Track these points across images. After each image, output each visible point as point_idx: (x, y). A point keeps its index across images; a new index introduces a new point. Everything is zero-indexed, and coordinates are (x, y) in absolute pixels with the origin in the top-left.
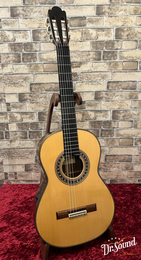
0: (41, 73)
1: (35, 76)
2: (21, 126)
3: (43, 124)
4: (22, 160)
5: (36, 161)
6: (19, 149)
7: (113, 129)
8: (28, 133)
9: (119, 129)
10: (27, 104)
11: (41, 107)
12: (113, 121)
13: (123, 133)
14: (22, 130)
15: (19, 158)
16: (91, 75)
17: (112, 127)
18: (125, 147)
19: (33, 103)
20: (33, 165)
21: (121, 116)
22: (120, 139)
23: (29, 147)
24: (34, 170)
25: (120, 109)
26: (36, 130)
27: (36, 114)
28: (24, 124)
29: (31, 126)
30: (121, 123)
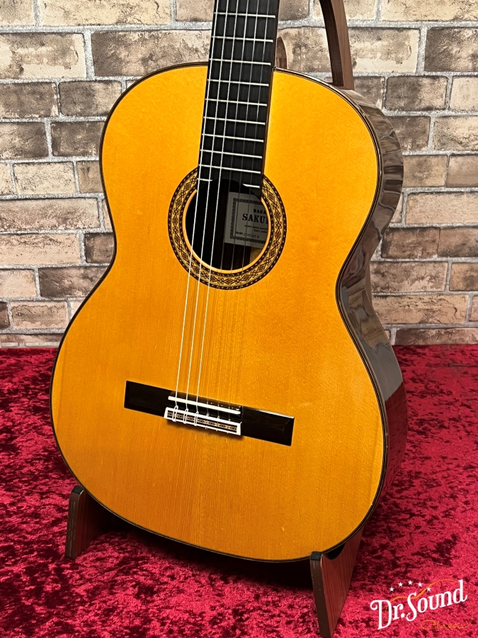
2: (13, 98)
4: (28, 248)
5: (88, 253)
6: (11, 204)
7: (425, 113)
8: (48, 129)
9: (453, 113)
11: (103, 6)
12: (428, 77)
13: (467, 133)
15: (15, 242)
17: (423, 105)
20: (74, 272)
21: (464, 54)
23: (55, 193)
24: (80, 293)
25: (463, 23)
26: (85, 116)
27: (85, 42)
28: (27, 87)
29: (63, 97)
30: (461, 88)
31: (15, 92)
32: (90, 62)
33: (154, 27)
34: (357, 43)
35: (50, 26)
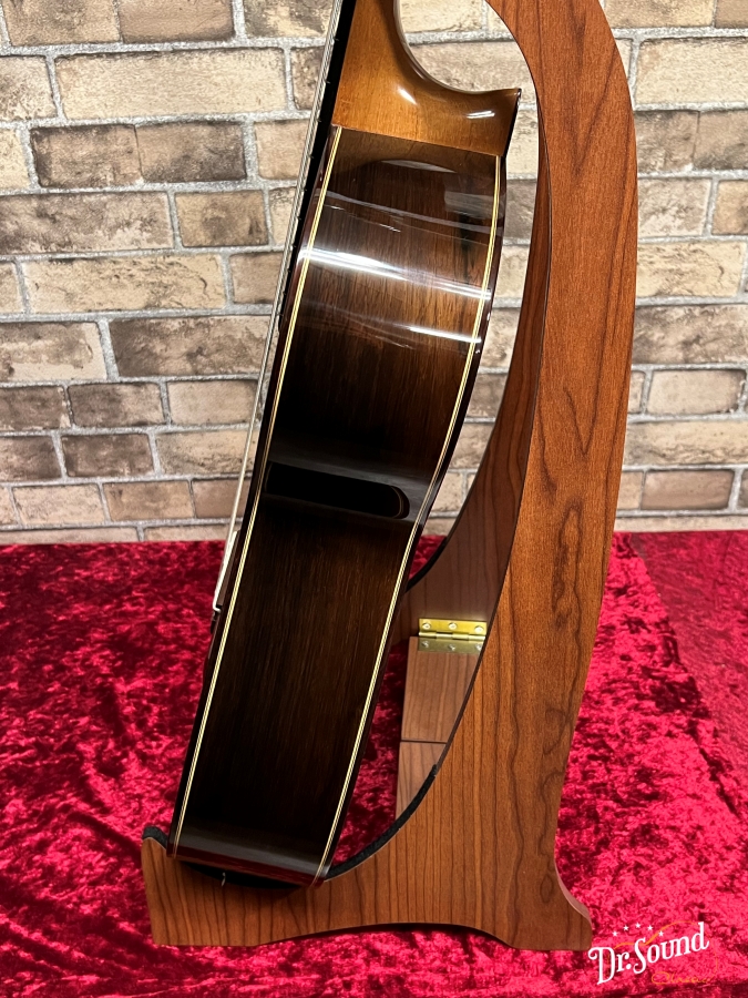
0: (99, 48)
1: (64, 75)
2: (1, 406)
3: (154, 391)
8: (57, 444)
9: (653, 418)
10: (24, 267)
11: (123, 286)
13: (672, 443)
14: (18, 427)
16: (477, 61)
18: (679, 516)
19: (70, 261)
21: (671, 341)
22: (651, 479)
25: (671, 299)
26: (109, 427)
27: (100, 333)
28: (21, 392)
29: (75, 404)
30: (666, 385)
31: (5, 398)
32: (111, 360)
33: (201, 312)
34: (507, 328)
35: (47, 313)
